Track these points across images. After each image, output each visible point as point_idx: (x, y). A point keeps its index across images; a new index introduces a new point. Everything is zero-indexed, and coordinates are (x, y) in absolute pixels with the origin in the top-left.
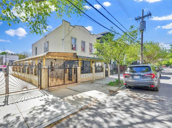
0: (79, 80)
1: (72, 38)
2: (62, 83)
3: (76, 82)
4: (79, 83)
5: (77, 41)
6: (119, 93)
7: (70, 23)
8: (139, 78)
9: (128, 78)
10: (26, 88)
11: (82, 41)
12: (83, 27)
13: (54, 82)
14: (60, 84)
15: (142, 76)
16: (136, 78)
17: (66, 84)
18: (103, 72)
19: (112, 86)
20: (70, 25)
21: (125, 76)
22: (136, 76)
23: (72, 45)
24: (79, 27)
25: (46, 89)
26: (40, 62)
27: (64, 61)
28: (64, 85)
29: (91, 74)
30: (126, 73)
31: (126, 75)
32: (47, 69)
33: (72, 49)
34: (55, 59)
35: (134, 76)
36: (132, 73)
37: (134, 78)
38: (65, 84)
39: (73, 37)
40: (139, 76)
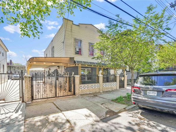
0: (77, 92)
1: (75, 39)
2: (52, 95)
3: (74, 94)
4: (77, 96)
5: (83, 43)
6: (120, 116)
7: (73, 21)
8: (156, 95)
9: (137, 94)
10: (4, 100)
11: (90, 43)
12: (91, 25)
13: (42, 94)
14: (50, 97)
15: (162, 92)
16: (151, 94)
17: (59, 97)
18: (116, 83)
19: (119, 102)
20: (73, 24)
21: (134, 90)
22: (151, 92)
23: (76, 49)
24: (85, 26)
25: (28, 102)
26: (49, 70)
27: (65, 68)
28: (55, 97)
29: (96, 84)
30: (136, 85)
31: (135, 88)
32: (30, 77)
33: (76, 53)
34: (58, 67)
35: (148, 91)
36: (143, 86)
37: (148, 94)
38: (57, 97)
39: (78, 38)
40: (156, 92)
